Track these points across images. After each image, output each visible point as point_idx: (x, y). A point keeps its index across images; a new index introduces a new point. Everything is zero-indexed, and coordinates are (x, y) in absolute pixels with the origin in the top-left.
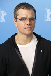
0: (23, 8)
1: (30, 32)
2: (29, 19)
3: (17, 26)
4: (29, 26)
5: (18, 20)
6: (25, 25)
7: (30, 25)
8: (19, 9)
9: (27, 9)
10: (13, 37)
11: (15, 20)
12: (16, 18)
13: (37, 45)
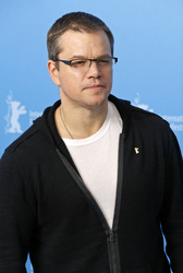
0: (76, 30)
1: (102, 97)
2: (95, 60)
3: (58, 83)
4: (97, 82)
5: (61, 64)
6: (83, 78)
7: (99, 77)
8: (64, 31)
9: (89, 32)
10: (49, 114)
11: (53, 66)
12: (55, 58)
13: (121, 135)
